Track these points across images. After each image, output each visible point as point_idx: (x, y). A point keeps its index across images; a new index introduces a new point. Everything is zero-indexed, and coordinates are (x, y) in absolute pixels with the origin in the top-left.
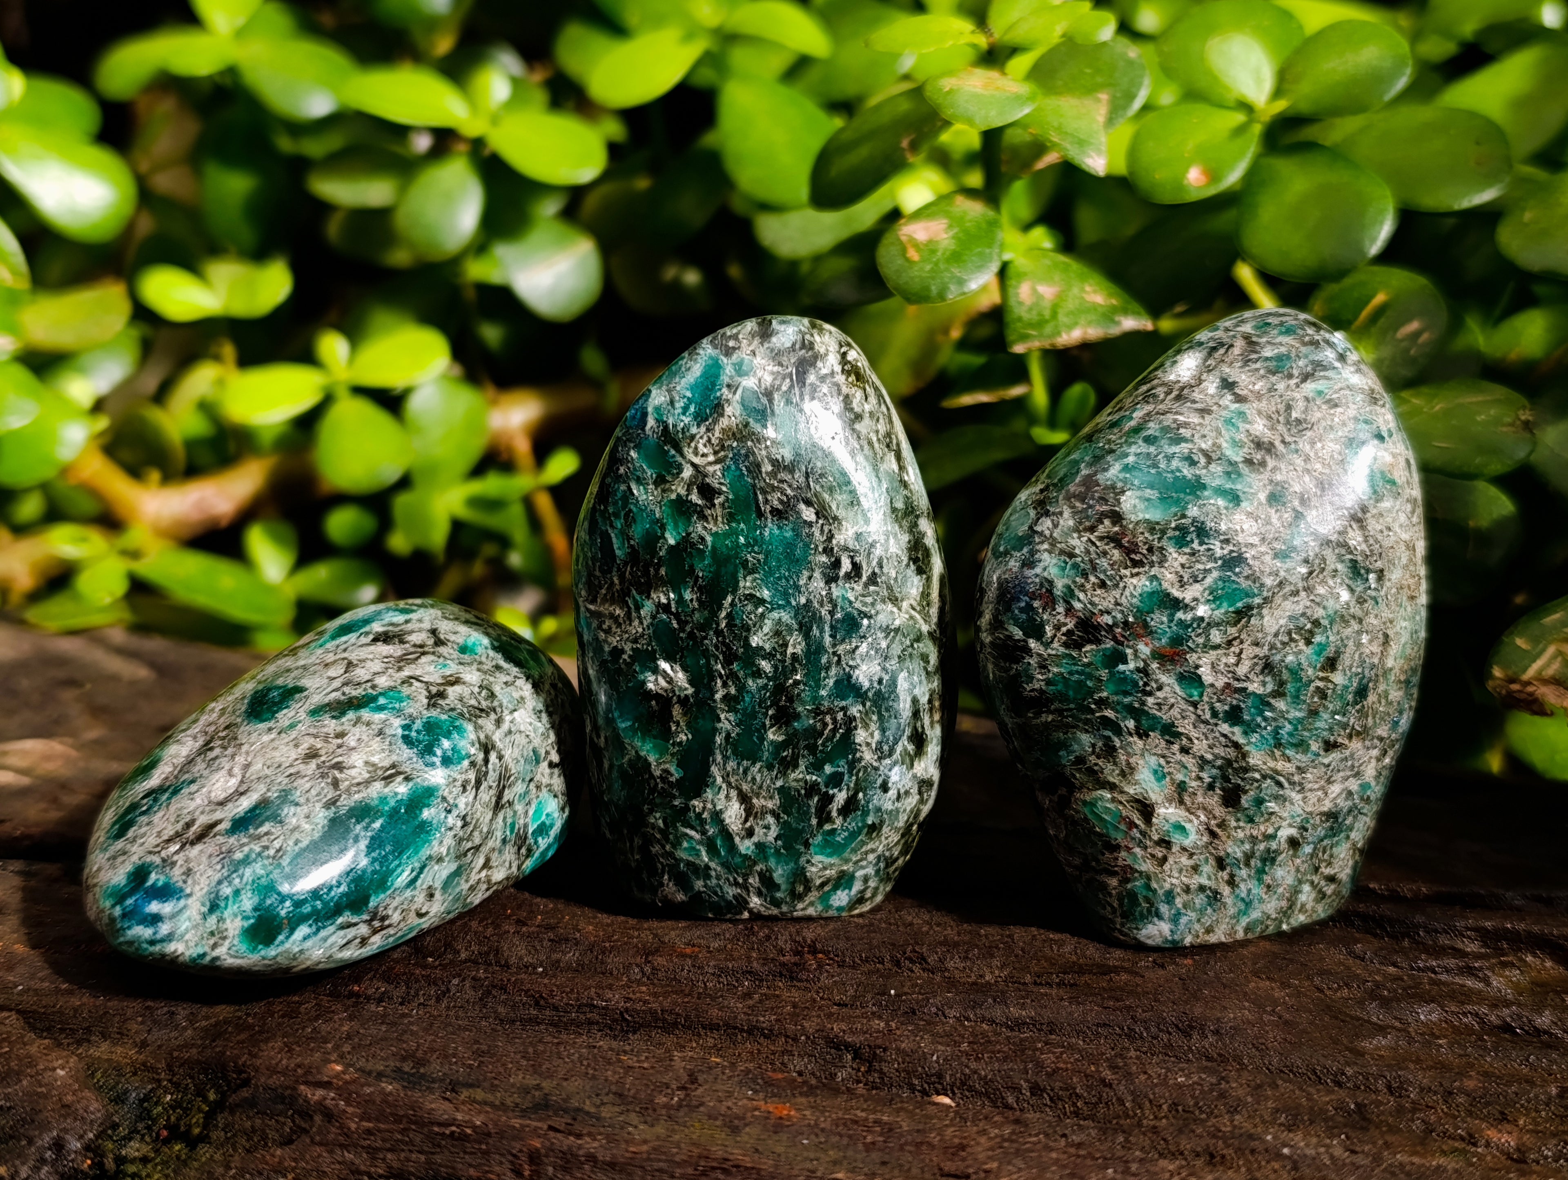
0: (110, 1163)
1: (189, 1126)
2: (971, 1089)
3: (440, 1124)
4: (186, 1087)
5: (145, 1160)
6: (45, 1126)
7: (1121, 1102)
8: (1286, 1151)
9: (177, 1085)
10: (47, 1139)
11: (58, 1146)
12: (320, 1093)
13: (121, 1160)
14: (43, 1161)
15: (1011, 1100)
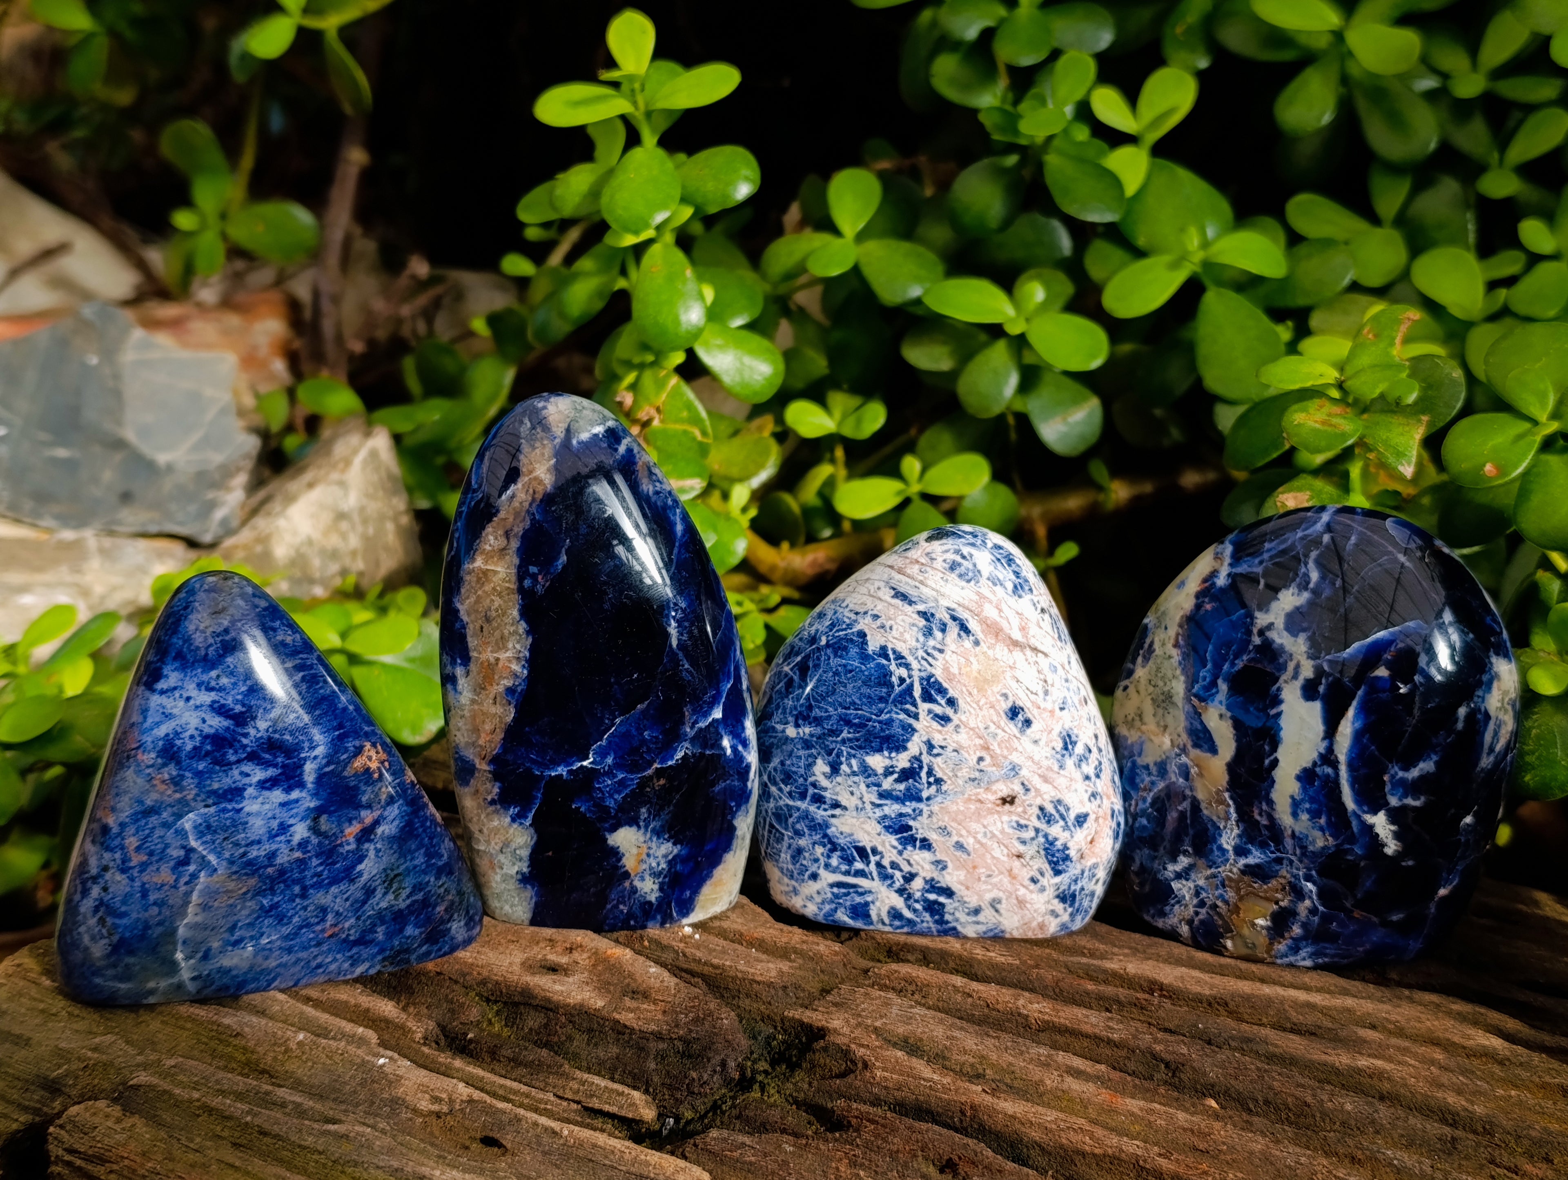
0: (749, 1073)
1: (791, 1056)
2: (1230, 1096)
3: (924, 1080)
4: (790, 1033)
5: (766, 1072)
6: (717, 1052)
7: (1314, 1116)
8: (1395, 1162)
9: (785, 1031)
10: (717, 1059)
11: (723, 1064)
12: (862, 1050)
13: (753, 1071)
14: (715, 1071)
15: (1251, 1106)
